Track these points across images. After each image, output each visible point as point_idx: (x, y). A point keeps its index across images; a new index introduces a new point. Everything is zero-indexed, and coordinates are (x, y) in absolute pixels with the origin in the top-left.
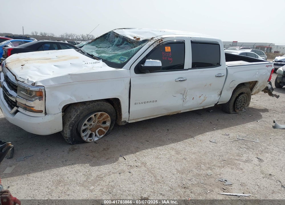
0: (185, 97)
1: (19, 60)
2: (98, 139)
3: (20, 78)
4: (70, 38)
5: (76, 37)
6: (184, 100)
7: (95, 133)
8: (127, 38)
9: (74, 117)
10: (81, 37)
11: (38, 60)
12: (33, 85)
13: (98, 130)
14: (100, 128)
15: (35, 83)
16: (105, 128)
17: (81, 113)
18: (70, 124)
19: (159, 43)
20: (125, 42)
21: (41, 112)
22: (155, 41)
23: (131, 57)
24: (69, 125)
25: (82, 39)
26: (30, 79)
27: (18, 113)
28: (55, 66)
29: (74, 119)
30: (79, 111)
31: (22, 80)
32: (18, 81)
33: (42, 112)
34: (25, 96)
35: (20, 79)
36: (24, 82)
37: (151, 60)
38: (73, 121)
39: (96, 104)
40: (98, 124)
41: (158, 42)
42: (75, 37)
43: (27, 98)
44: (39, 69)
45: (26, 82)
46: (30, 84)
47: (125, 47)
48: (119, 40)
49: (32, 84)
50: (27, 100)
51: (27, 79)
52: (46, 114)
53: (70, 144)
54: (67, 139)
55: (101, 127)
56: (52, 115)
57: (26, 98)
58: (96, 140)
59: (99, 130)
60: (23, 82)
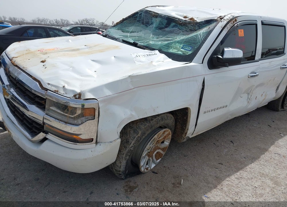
0: (250, 97)
1: (32, 52)
2: (155, 165)
3: (49, 84)
4: (43, 23)
5: (50, 22)
6: (249, 101)
7: (152, 158)
8: (174, 18)
9: (133, 142)
10: (54, 22)
11: (61, 51)
12: (77, 97)
13: (155, 153)
14: (157, 151)
15: (80, 94)
16: (163, 149)
17: (143, 134)
18: (128, 152)
19: (233, 24)
20: (173, 24)
21: (90, 140)
22: (228, 21)
23: (199, 44)
24: (126, 155)
25: (56, 24)
26: (67, 87)
27: (46, 142)
28: (93, 61)
29: (133, 144)
30: (140, 132)
31: (53, 89)
32: (47, 90)
33: (93, 141)
34: (63, 116)
35: (49, 86)
36: (58, 91)
37: (230, 49)
38: (132, 147)
39: (160, 119)
40: (156, 145)
41: (232, 22)
42: (48, 22)
43: (66, 120)
44: (73, 67)
45: (62, 92)
46: (71, 95)
47: (174, 30)
48: (160, 21)
49: (75, 96)
50: (66, 123)
51: (62, 86)
52: (97, 143)
53: (123, 179)
54: (121, 173)
55: (159, 148)
56: (107, 144)
57: (63, 119)
58: (153, 168)
59: (157, 153)
60: (55, 92)
